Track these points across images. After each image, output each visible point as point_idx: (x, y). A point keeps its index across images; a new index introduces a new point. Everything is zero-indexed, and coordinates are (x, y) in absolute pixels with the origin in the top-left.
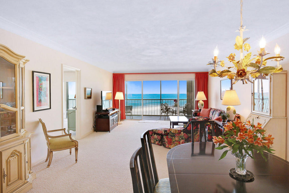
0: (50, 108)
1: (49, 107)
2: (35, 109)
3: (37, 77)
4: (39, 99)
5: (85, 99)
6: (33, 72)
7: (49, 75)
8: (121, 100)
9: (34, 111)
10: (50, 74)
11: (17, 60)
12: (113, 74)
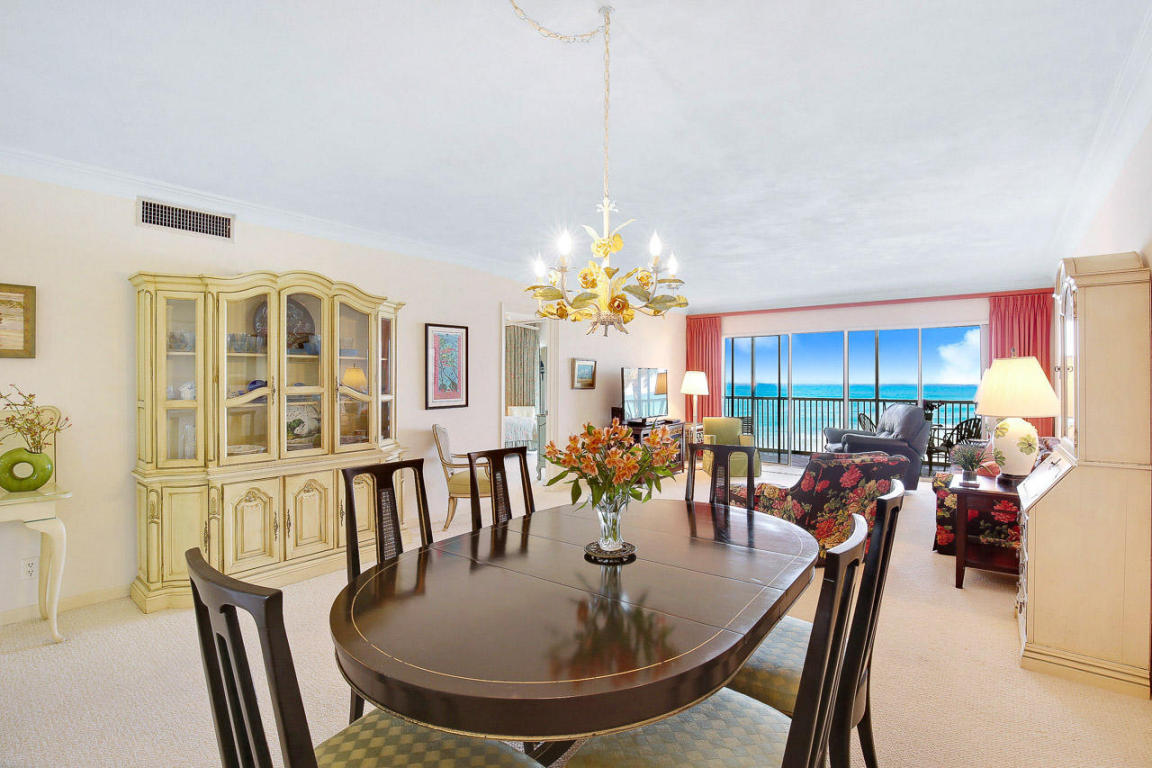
0: (467, 405)
1: (464, 403)
2: (430, 405)
3: (435, 336)
4: (440, 383)
5: (573, 387)
6: (427, 325)
7: (464, 330)
8: (699, 396)
9: (427, 408)
10: (467, 328)
11: (373, 306)
12: (687, 317)
